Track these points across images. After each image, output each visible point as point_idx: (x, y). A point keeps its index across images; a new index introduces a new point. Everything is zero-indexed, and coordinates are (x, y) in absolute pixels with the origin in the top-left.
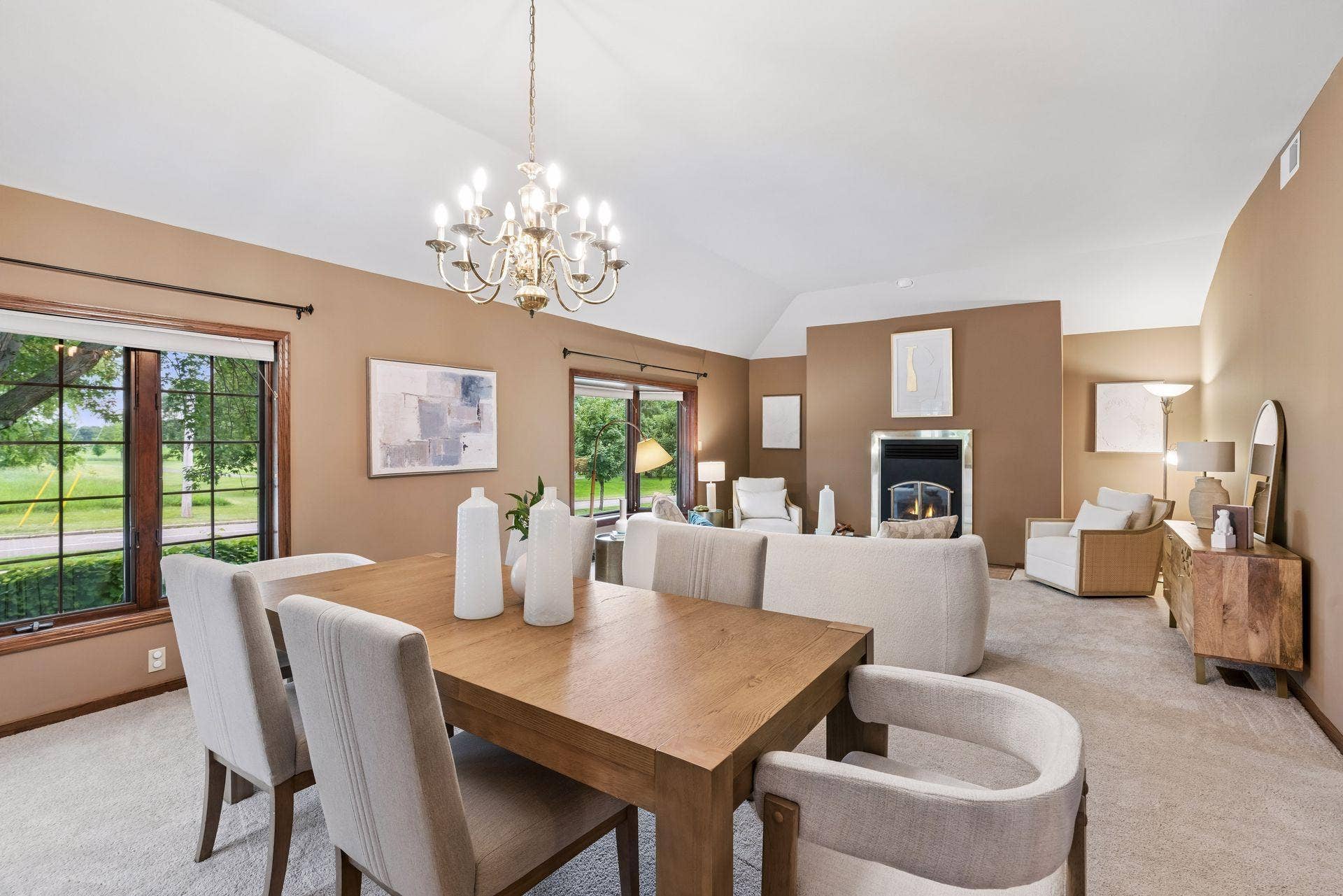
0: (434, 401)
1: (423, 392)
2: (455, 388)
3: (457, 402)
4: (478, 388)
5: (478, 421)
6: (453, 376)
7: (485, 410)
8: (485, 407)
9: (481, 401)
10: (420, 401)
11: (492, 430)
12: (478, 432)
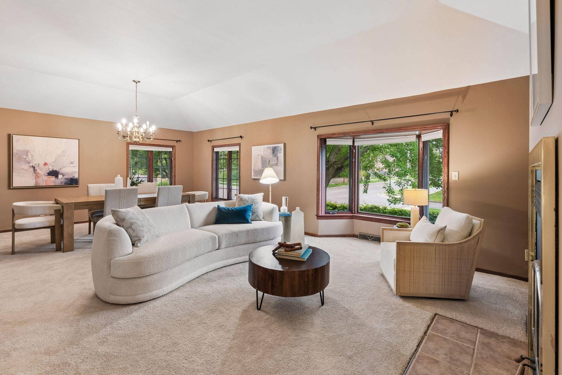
0: (265, 156)
1: (262, 153)
2: (271, 152)
3: (271, 156)
4: (277, 150)
5: (277, 162)
6: (270, 147)
7: (279, 158)
8: (279, 157)
9: (278, 155)
10: (262, 157)
11: (282, 165)
12: (277, 166)
